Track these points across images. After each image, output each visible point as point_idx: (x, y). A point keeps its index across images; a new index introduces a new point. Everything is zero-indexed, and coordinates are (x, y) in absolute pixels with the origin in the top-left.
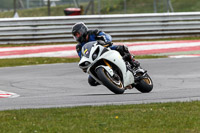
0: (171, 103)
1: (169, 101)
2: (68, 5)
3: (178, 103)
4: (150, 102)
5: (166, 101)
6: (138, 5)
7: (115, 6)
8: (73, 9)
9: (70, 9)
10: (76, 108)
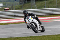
0: (36, 36)
1: (35, 35)
2: (5, 7)
3: (38, 36)
4: (30, 36)
5: (35, 36)
6: (26, 7)
7: (19, 7)
8: (7, 9)
9: (5, 9)
10: (8, 38)
